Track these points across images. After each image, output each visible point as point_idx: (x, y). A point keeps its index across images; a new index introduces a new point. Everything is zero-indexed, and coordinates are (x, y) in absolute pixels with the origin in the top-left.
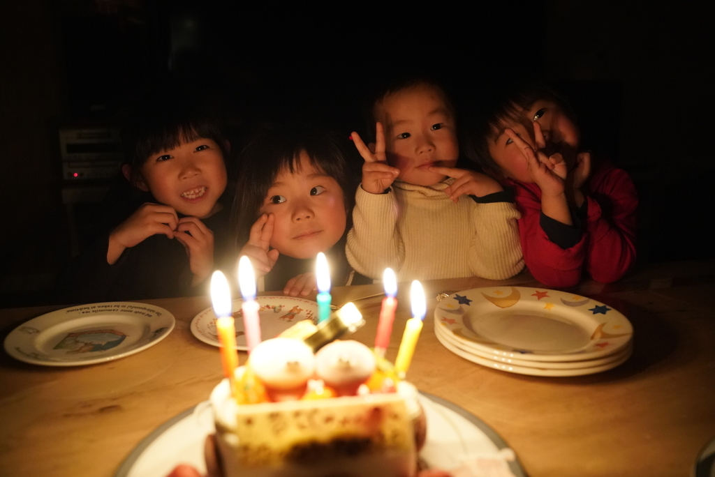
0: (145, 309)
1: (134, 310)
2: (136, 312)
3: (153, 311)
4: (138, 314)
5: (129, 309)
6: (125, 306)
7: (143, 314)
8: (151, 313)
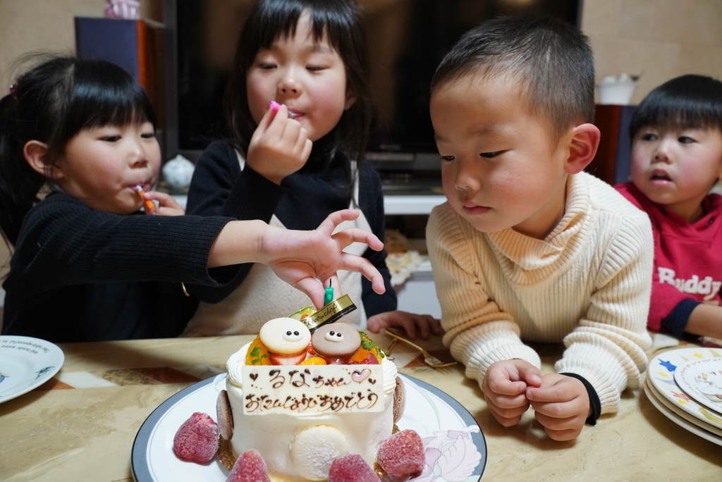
0: (30, 344)
1: (18, 345)
2: (20, 348)
3: (40, 347)
4: (22, 350)
5: (12, 344)
6: (6, 342)
7: (28, 350)
8: (37, 349)
